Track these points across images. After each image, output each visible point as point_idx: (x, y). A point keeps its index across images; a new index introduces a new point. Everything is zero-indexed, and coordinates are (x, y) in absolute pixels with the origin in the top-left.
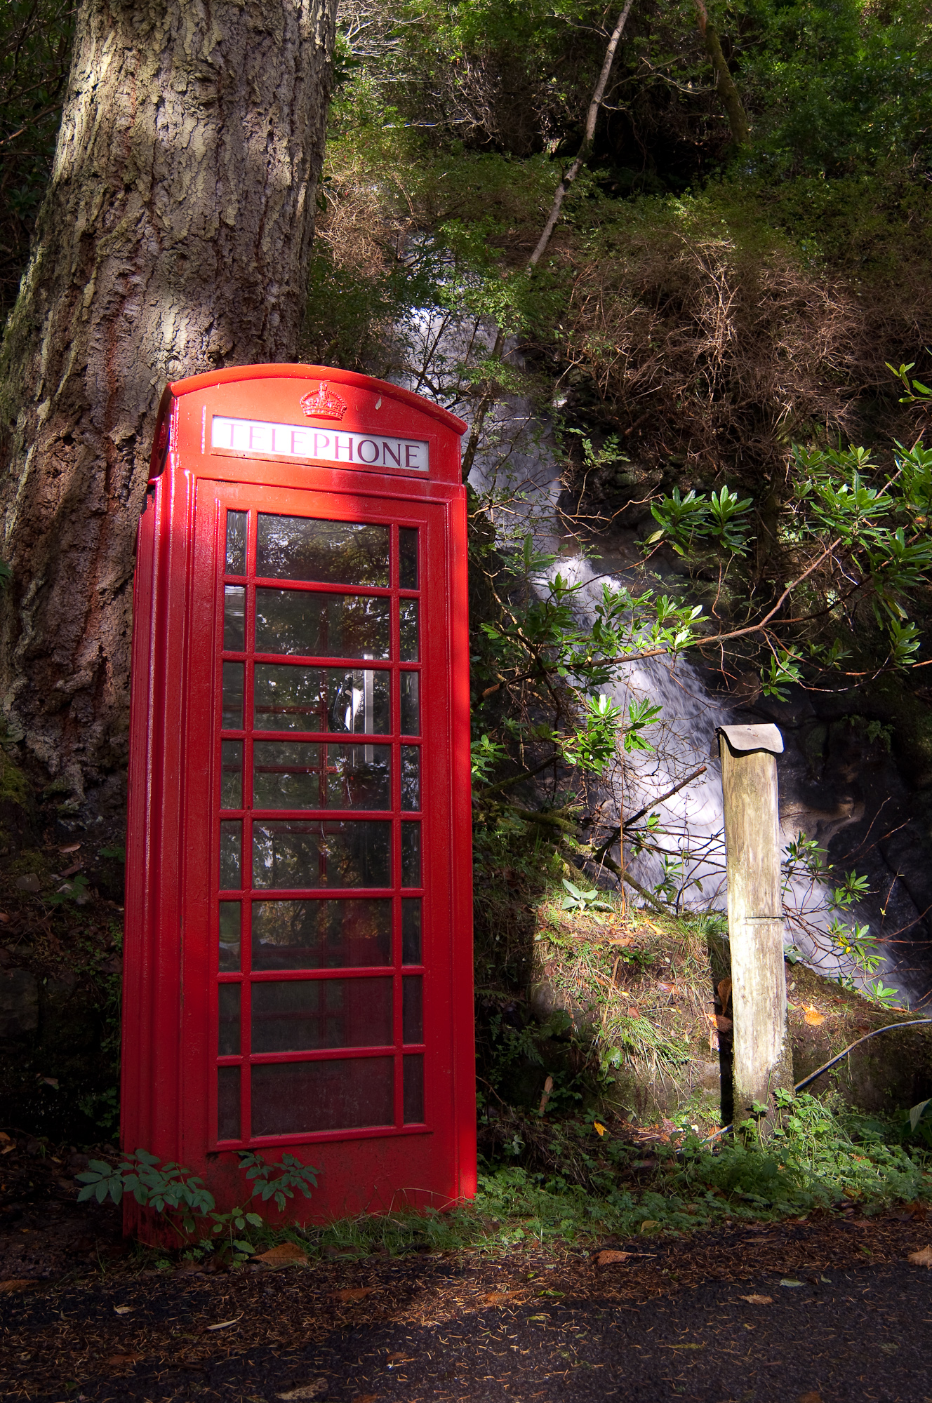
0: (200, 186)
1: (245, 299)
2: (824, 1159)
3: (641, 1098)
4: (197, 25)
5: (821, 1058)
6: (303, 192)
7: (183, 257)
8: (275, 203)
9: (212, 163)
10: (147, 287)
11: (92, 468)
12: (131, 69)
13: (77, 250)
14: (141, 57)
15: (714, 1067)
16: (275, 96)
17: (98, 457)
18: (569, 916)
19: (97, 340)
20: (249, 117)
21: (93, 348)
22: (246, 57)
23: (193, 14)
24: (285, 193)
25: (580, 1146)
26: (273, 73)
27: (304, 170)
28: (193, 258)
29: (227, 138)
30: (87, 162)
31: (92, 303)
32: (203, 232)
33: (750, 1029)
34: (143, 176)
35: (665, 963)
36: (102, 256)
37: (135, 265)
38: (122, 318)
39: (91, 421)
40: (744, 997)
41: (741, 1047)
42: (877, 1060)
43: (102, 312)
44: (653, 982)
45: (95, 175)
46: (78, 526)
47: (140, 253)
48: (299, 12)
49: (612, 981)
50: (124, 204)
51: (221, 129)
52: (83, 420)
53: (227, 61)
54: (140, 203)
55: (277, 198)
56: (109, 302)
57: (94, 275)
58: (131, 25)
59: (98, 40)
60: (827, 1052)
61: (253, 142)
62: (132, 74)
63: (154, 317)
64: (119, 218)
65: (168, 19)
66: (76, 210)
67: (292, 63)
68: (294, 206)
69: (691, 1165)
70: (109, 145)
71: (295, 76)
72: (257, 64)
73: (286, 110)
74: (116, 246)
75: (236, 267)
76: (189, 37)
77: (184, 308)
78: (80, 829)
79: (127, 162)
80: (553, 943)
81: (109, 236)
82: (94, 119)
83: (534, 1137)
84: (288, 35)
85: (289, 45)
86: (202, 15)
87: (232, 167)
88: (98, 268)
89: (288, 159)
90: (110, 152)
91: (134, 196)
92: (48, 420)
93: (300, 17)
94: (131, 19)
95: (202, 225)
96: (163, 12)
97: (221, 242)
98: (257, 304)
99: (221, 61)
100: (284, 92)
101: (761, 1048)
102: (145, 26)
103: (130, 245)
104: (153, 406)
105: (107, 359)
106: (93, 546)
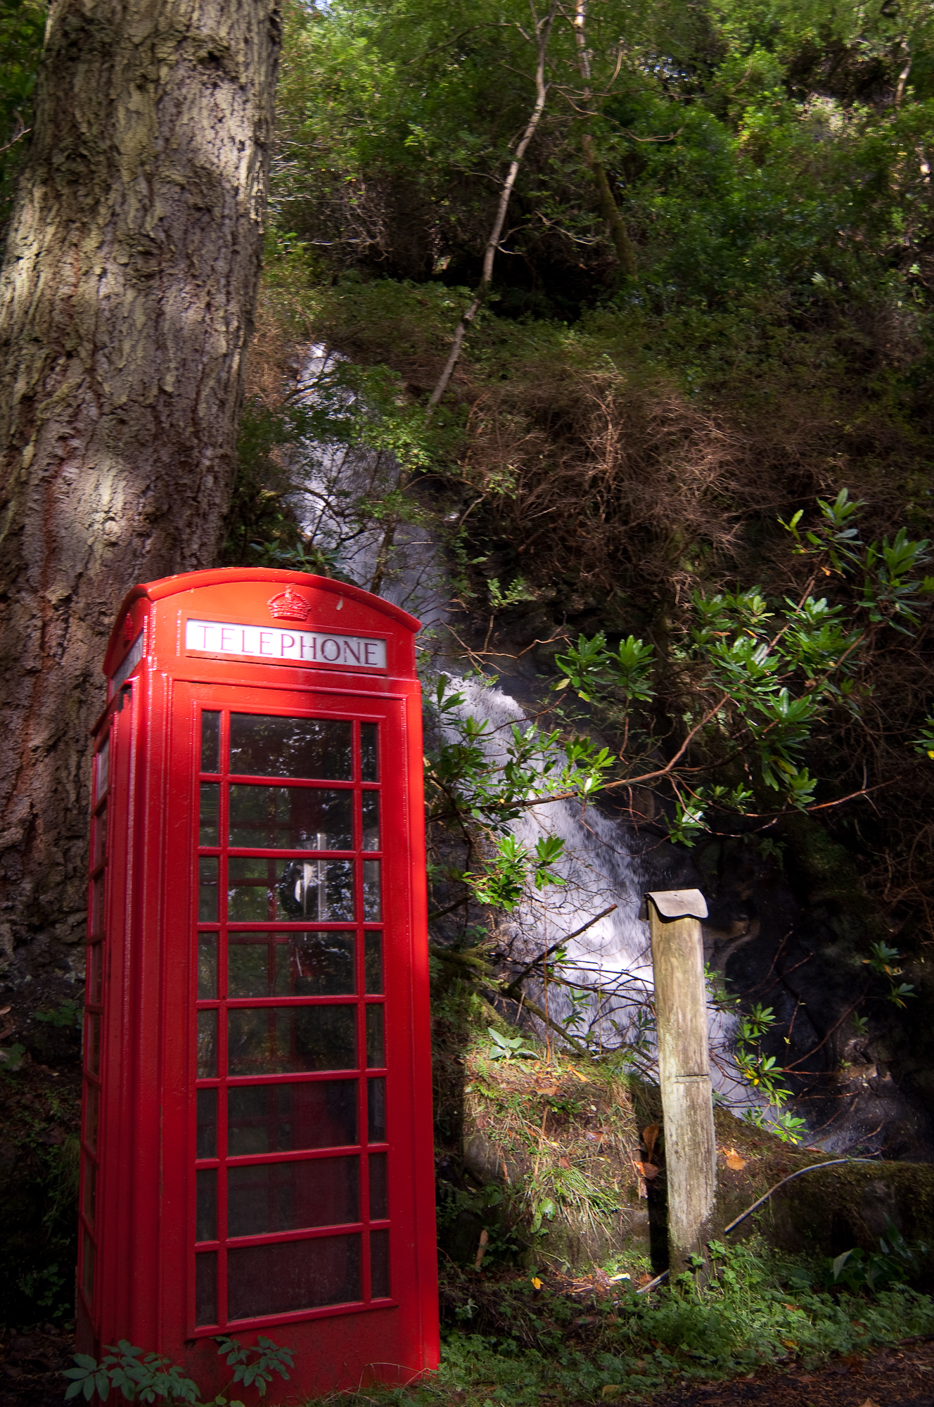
0: (140, 353)
1: (181, 462)
2: (758, 1310)
3: (574, 1248)
4: (140, 201)
5: (744, 1204)
6: (237, 358)
7: (122, 422)
8: (212, 370)
9: (152, 332)
10: (87, 450)
11: (28, 627)
12: (75, 241)
13: (16, 412)
14: (84, 229)
15: (642, 1214)
16: (213, 269)
17: (34, 616)
18: (496, 1065)
19: (35, 501)
20: (187, 288)
21: (31, 508)
22: (186, 232)
23: (136, 192)
24: (221, 360)
25: (525, 1304)
26: (211, 247)
27: (238, 337)
28: (132, 423)
29: (168, 309)
30: (28, 327)
31: (31, 465)
32: (141, 399)
33: (684, 1183)
34: (85, 344)
35: (591, 1111)
36: (42, 420)
37: (74, 428)
38: (60, 480)
39: (27, 580)
40: (677, 1152)
41: (676, 1202)
42: (797, 1202)
43: (41, 474)
44: (581, 1131)
45: (36, 340)
46: (12, 683)
47: (80, 417)
48: (236, 189)
49: (542, 1132)
50: (65, 370)
51: (161, 299)
52: (20, 580)
53: (168, 236)
54: (81, 370)
55: (213, 365)
56: (49, 464)
57: (33, 438)
58: (76, 198)
59: (42, 209)
60: (750, 1196)
61: (191, 312)
62: (76, 245)
63: (93, 479)
64: (60, 382)
65: (112, 195)
66: (16, 372)
67: (229, 238)
68: (228, 372)
69: (633, 1321)
70: (51, 312)
71: (231, 249)
72: (197, 238)
73: (223, 281)
74: (57, 410)
75: (172, 433)
76: (132, 213)
77: (122, 471)
78: (9, 989)
79: (69, 330)
80: (482, 1095)
81: (49, 401)
82: (36, 285)
83: (484, 1300)
84: (227, 212)
85: (227, 221)
86: (145, 192)
87: (171, 336)
88: (38, 431)
89: (224, 329)
90: (52, 318)
91: (75, 362)
93: (237, 194)
94: (75, 193)
95: (141, 392)
96: (107, 189)
97: (160, 408)
98: (191, 467)
99: (162, 236)
100: (221, 265)
101: (695, 1202)
102: (90, 201)
103: (70, 410)
104: (90, 566)
105: (46, 520)
106: (26, 703)
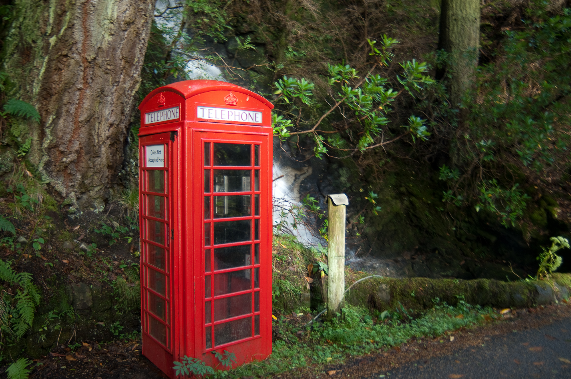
11: (78, 70)
15: (309, 295)
17: (81, 66)
19: (79, 13)
21: (77, 16)
33: (334, 290)
35: (289, 259)
38: (90, 5)
39: (77, 49)
41: (331, 296)
42: (358, 291)
43: (82, 1)
44: (288, 267)
46: (72, 94)
49: (274, 267)
52: (73, 49)
63: (105, 5)
77: (116, 2)
92: (55, 45)
98: (144, 1)
101: (337, 296)
104: (103, 44)
105: (83, 22)
106: (77, 102)
